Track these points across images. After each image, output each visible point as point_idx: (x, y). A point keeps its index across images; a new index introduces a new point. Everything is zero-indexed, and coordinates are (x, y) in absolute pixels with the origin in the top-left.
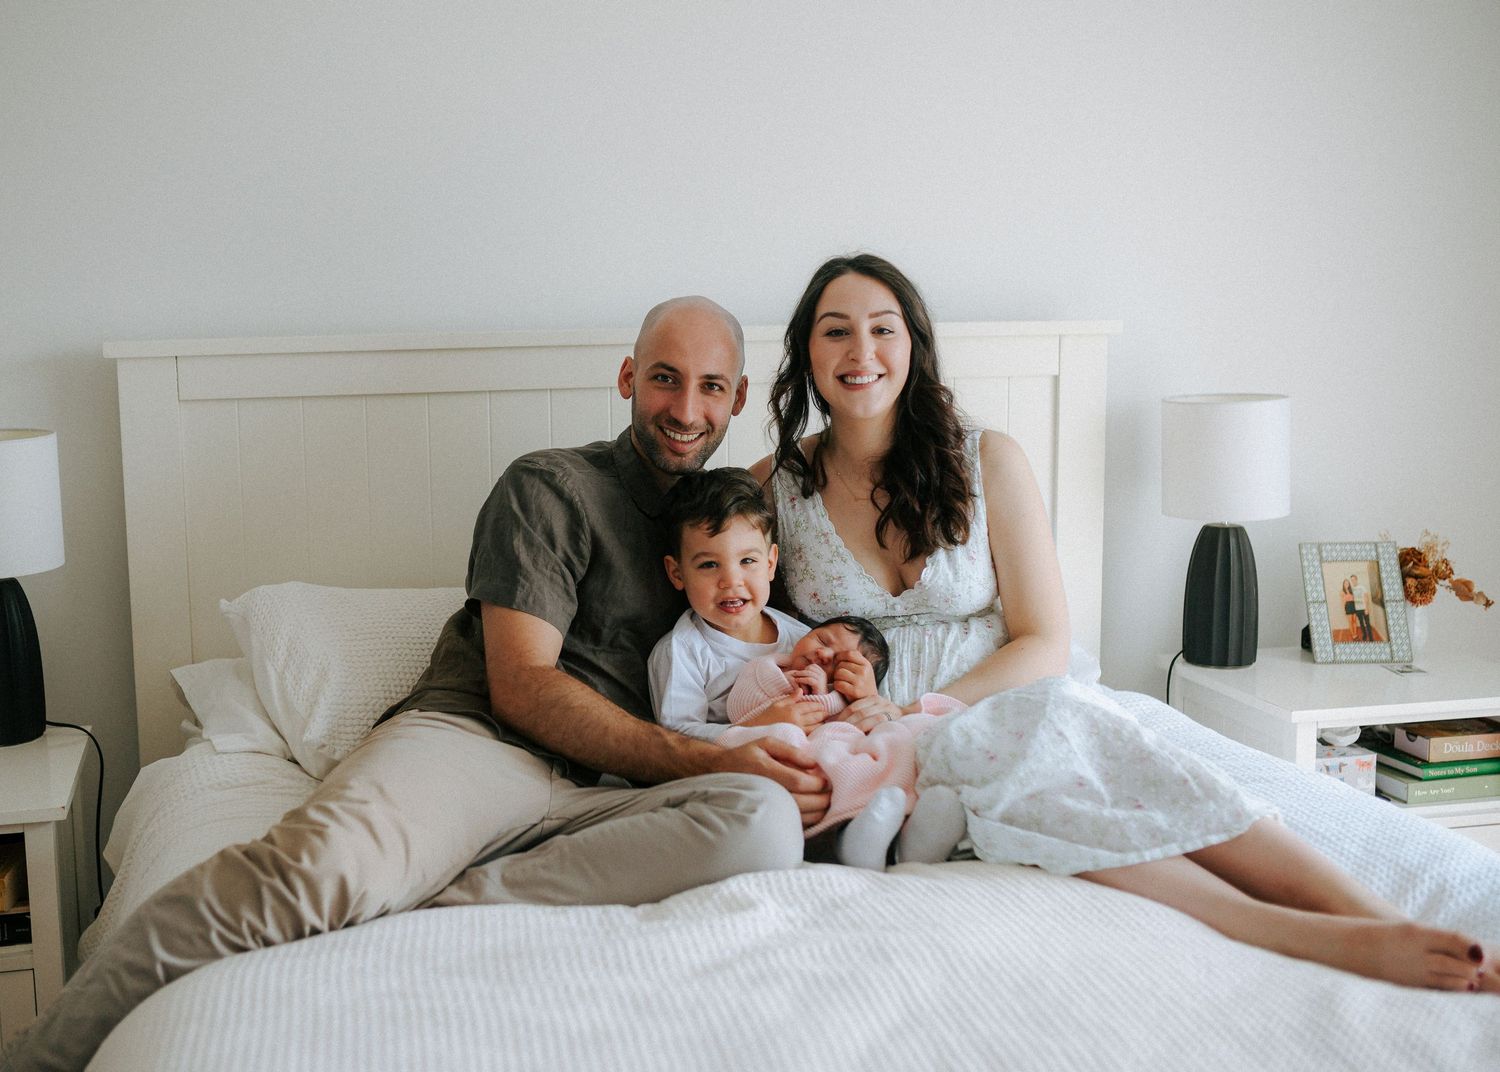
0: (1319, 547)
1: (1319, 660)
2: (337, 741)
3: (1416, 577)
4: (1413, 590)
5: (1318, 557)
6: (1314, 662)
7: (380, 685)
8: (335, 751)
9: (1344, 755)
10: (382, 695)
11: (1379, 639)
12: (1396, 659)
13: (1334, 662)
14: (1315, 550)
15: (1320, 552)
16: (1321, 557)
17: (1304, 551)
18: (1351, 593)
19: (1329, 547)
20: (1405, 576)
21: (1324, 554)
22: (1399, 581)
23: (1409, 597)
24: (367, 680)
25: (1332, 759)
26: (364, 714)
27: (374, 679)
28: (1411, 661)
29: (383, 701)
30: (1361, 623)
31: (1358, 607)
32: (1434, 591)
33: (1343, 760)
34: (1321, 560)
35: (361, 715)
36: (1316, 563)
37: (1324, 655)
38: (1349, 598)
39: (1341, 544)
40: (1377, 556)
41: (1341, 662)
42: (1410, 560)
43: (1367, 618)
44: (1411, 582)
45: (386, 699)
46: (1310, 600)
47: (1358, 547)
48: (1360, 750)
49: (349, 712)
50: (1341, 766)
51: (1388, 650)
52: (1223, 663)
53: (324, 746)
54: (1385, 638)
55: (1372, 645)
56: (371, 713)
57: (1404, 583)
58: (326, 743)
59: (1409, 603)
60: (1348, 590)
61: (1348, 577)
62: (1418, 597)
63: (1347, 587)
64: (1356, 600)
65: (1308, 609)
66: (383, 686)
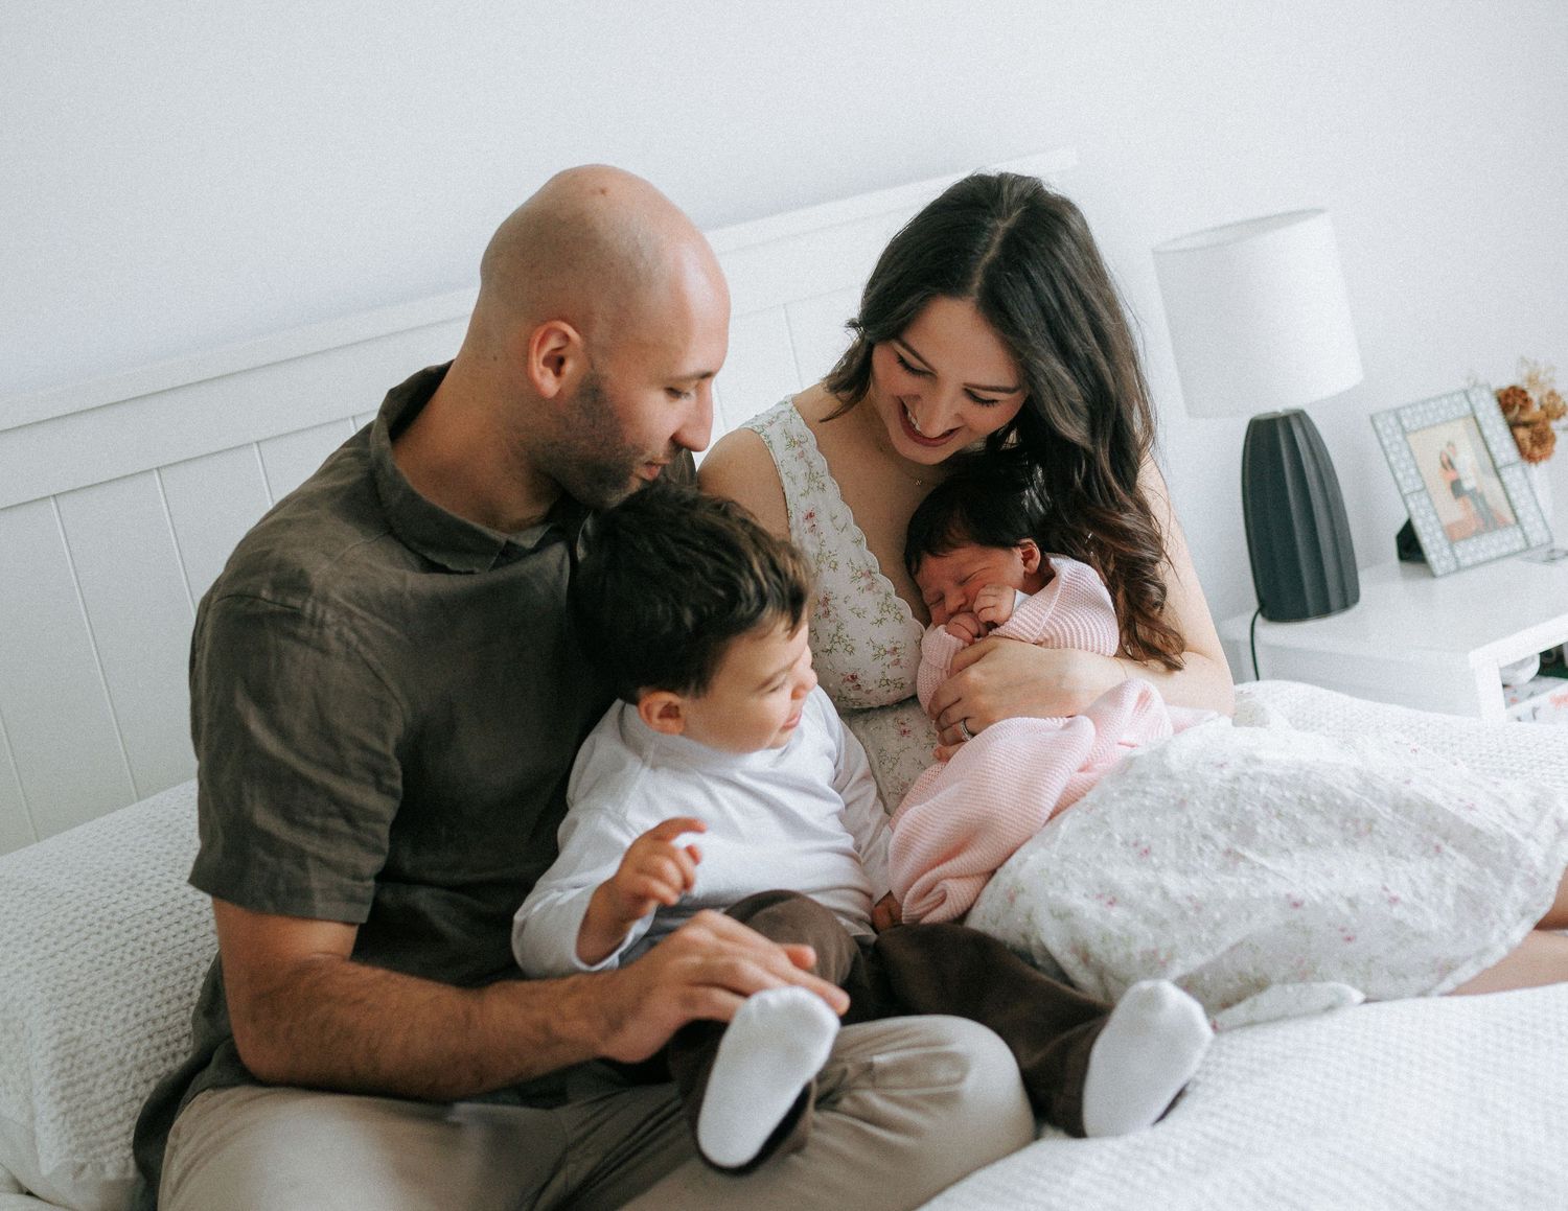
0: (1397, 414)
1: (1439, 572)
2: (99, 1150)
3: (1526, 425)
4: (1528, 444)
5: (1399, 428)
6: (1433, 576)
7: (131, 1016)
8: (103, 1168)
9: (1532, 695)
10: (142, 1033)
11: (1506, 525)
12: (1533, 545)
13: (1459, 569)
14: (1392, 420)
15: (1399, 420)
16: (1403, 429)
17: (1379, 425)
18: (1453, 467)
19: (1409, 411)
20: (1513, 426)
21: (1406, 423)
22: (1507, 435)
23: (1527, 456)
24: (106, 1018)
25: (1522, 704)
26: (123, 1080)
27: (118, 1010)
28: (1552, 541)
29: (147, 1043)
30: (1476, 505)
31: (1467, 485)
32: (1553, 438)
33: (1534, 702)
34: (1404, 432)
35: (120, 1086)
36: (1399, 437)
37: (1443, 563)
38: (1452, 475)
39: (1423, 403)
40: (1472, 408)
41: (1468, 568)
42: (1511, 401)
43: (1482, 497)
44: (1522, 433)
45: (150, 1037)
46: (1405, 491)
47: (1445, 402)
48: (1549, 682)
49: (97, 1090)
50: (1534, 710)
51: (1520, 535)
52: (1325, 610)
53: (83, 1167)
54: (1510, 519)
55: (1498, 533)
56: (135, 1073)
57: (1514, 436)
58: (84, 1160)
59: (1526, 463)
60: (1448, 465)
61: (1444, 446)
62: (1537, 451)
63: (1445, 459)
64: (1462, 476)
65: (1406, 504)
66: (137, 1015)
